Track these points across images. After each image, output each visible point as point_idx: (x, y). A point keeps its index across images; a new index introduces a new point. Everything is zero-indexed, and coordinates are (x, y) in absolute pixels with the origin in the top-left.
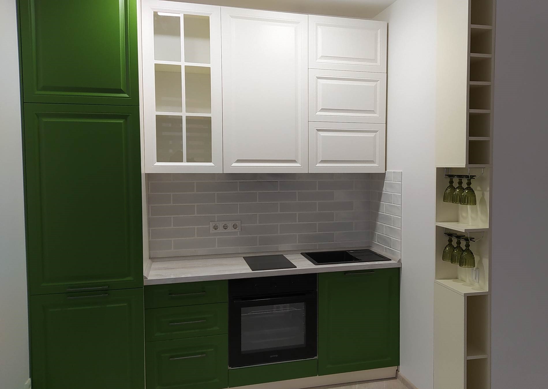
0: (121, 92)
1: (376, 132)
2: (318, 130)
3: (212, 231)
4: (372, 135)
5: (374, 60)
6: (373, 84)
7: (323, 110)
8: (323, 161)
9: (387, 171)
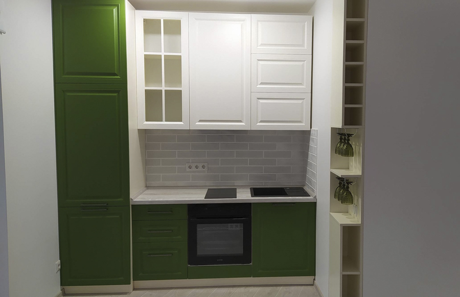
0: (115, 75)
1: (304, 99)
2: (258, 99)
3: (188, 170)
4: (300, 102)
5: (303, 45)
6: (301, 63)
7: (262, 83)
8: (261, 121)
9: (312, 129)
